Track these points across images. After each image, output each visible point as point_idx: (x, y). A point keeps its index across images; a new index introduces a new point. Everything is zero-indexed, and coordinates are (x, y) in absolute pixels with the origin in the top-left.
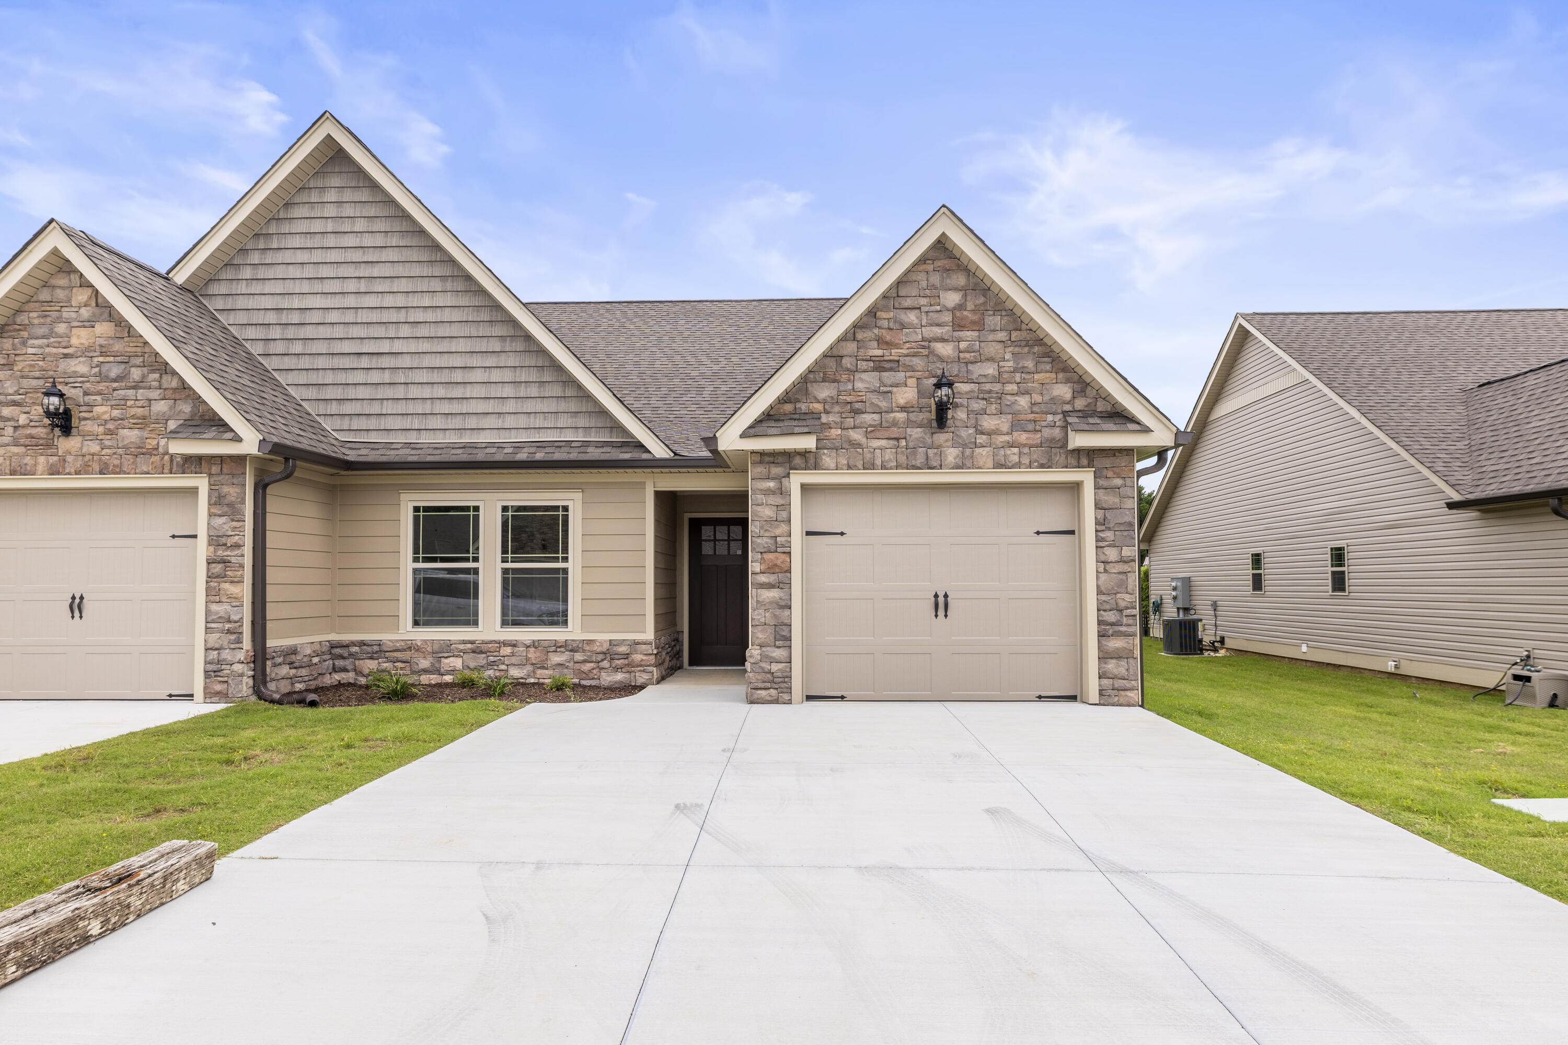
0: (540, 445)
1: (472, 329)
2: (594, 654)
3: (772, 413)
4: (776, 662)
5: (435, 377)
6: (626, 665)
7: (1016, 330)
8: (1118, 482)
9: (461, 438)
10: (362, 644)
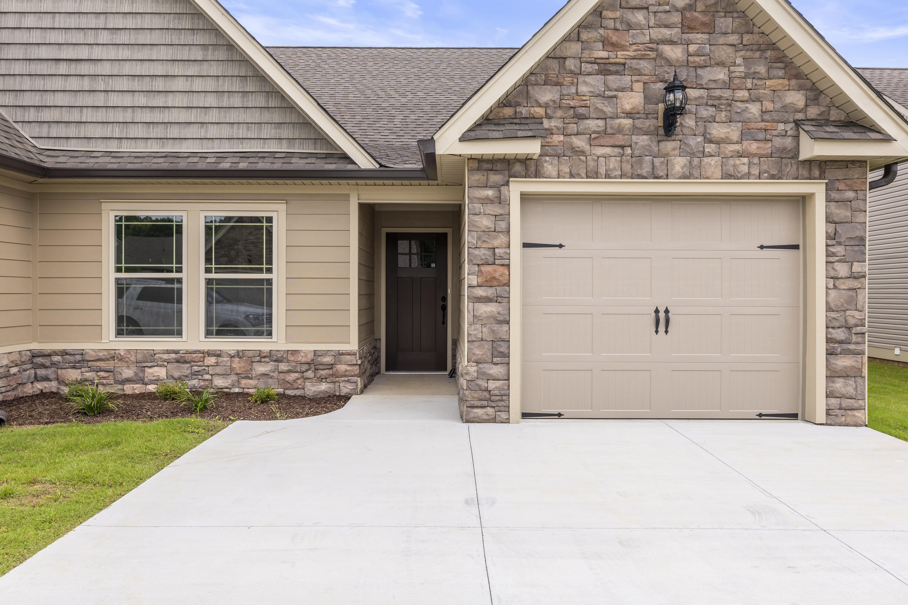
0: (244, 155)
1: (173, 37)
2: (299, 365)
3: (490, 117)
4: (493, 380)
5: (136, 85)
6: (330, 375)
7: (748, 33)
8: (850, 195)
9: (163, 147)
10: (64, 353)
